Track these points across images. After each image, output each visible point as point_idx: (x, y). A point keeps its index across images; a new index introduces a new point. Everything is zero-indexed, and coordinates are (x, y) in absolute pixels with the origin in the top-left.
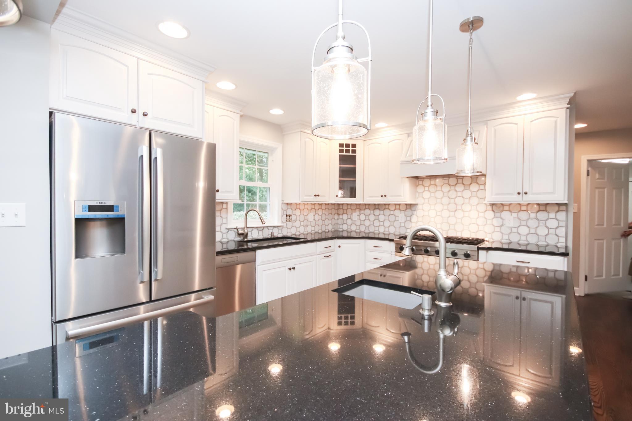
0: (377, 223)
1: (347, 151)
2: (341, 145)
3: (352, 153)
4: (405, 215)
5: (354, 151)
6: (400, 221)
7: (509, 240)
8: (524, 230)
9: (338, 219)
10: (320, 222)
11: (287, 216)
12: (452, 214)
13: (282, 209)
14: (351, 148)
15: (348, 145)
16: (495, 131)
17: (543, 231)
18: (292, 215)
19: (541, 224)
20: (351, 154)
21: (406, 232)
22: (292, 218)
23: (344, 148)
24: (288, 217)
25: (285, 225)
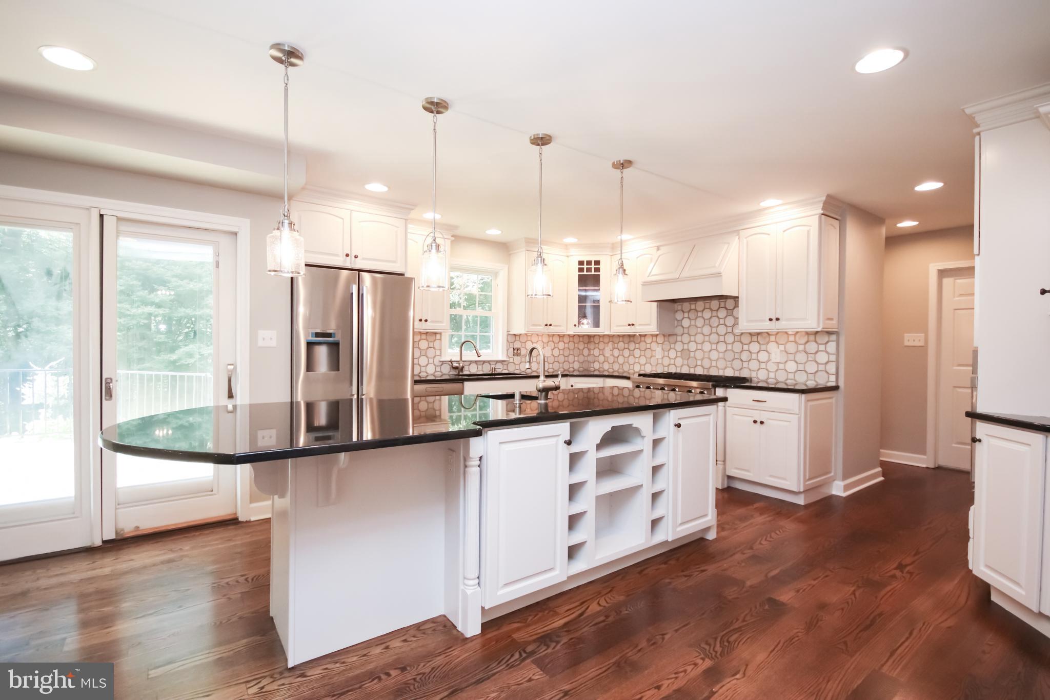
0: (631, 360)
1: (589, 270)
2: (581, 263)
3: (595, 272)
4: (662, 349)
5: (597, 270)
6: (657, 357)
7: (775, 379)
8: (791, 366)
9: (589, 355)
10: (561, 359)
11: (514, 350)
12: (714, 347)
13: (507, 341)
14: (593, 266)
15: (589, 263)
16: (747, 242)
17: (812, 368)
18: (522, 349)
19: (810, 359)
20: (593, 273)
22: (520, 352)
23: (585, 266)
24: (516, 351)
25: (511, 360)
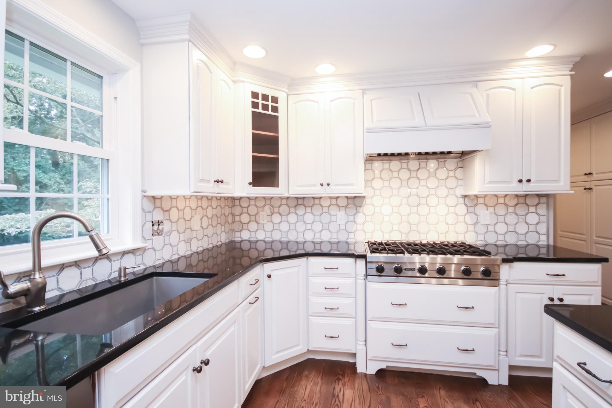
0: (300, 227)
1: (265, 107)
2: (255, 95)
3: (272, 112)
4: (345, 213)
5: (275, 109)
6: (339, 222)
8: (501, 228)
10: (210, 231)
11: (153, 225)
13: (143, 209)
14: (270, 103)
15: (265, 97)
17: (522, 228)
18: (165, 222)
19: (520, 220)
20: (270, 112)
21: (348, 239)
22: (163, 228)
23: (260, 101)
24: (155, 228)
25: (148, 245)
